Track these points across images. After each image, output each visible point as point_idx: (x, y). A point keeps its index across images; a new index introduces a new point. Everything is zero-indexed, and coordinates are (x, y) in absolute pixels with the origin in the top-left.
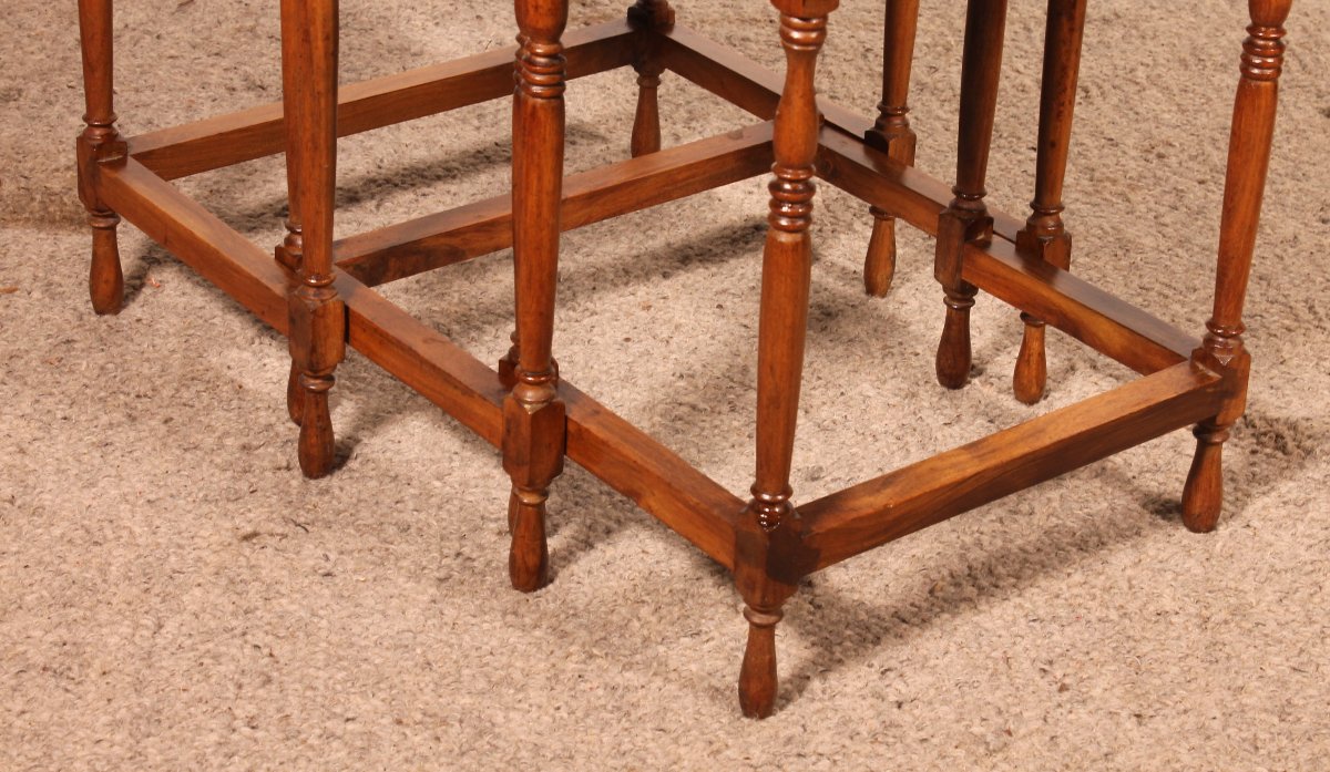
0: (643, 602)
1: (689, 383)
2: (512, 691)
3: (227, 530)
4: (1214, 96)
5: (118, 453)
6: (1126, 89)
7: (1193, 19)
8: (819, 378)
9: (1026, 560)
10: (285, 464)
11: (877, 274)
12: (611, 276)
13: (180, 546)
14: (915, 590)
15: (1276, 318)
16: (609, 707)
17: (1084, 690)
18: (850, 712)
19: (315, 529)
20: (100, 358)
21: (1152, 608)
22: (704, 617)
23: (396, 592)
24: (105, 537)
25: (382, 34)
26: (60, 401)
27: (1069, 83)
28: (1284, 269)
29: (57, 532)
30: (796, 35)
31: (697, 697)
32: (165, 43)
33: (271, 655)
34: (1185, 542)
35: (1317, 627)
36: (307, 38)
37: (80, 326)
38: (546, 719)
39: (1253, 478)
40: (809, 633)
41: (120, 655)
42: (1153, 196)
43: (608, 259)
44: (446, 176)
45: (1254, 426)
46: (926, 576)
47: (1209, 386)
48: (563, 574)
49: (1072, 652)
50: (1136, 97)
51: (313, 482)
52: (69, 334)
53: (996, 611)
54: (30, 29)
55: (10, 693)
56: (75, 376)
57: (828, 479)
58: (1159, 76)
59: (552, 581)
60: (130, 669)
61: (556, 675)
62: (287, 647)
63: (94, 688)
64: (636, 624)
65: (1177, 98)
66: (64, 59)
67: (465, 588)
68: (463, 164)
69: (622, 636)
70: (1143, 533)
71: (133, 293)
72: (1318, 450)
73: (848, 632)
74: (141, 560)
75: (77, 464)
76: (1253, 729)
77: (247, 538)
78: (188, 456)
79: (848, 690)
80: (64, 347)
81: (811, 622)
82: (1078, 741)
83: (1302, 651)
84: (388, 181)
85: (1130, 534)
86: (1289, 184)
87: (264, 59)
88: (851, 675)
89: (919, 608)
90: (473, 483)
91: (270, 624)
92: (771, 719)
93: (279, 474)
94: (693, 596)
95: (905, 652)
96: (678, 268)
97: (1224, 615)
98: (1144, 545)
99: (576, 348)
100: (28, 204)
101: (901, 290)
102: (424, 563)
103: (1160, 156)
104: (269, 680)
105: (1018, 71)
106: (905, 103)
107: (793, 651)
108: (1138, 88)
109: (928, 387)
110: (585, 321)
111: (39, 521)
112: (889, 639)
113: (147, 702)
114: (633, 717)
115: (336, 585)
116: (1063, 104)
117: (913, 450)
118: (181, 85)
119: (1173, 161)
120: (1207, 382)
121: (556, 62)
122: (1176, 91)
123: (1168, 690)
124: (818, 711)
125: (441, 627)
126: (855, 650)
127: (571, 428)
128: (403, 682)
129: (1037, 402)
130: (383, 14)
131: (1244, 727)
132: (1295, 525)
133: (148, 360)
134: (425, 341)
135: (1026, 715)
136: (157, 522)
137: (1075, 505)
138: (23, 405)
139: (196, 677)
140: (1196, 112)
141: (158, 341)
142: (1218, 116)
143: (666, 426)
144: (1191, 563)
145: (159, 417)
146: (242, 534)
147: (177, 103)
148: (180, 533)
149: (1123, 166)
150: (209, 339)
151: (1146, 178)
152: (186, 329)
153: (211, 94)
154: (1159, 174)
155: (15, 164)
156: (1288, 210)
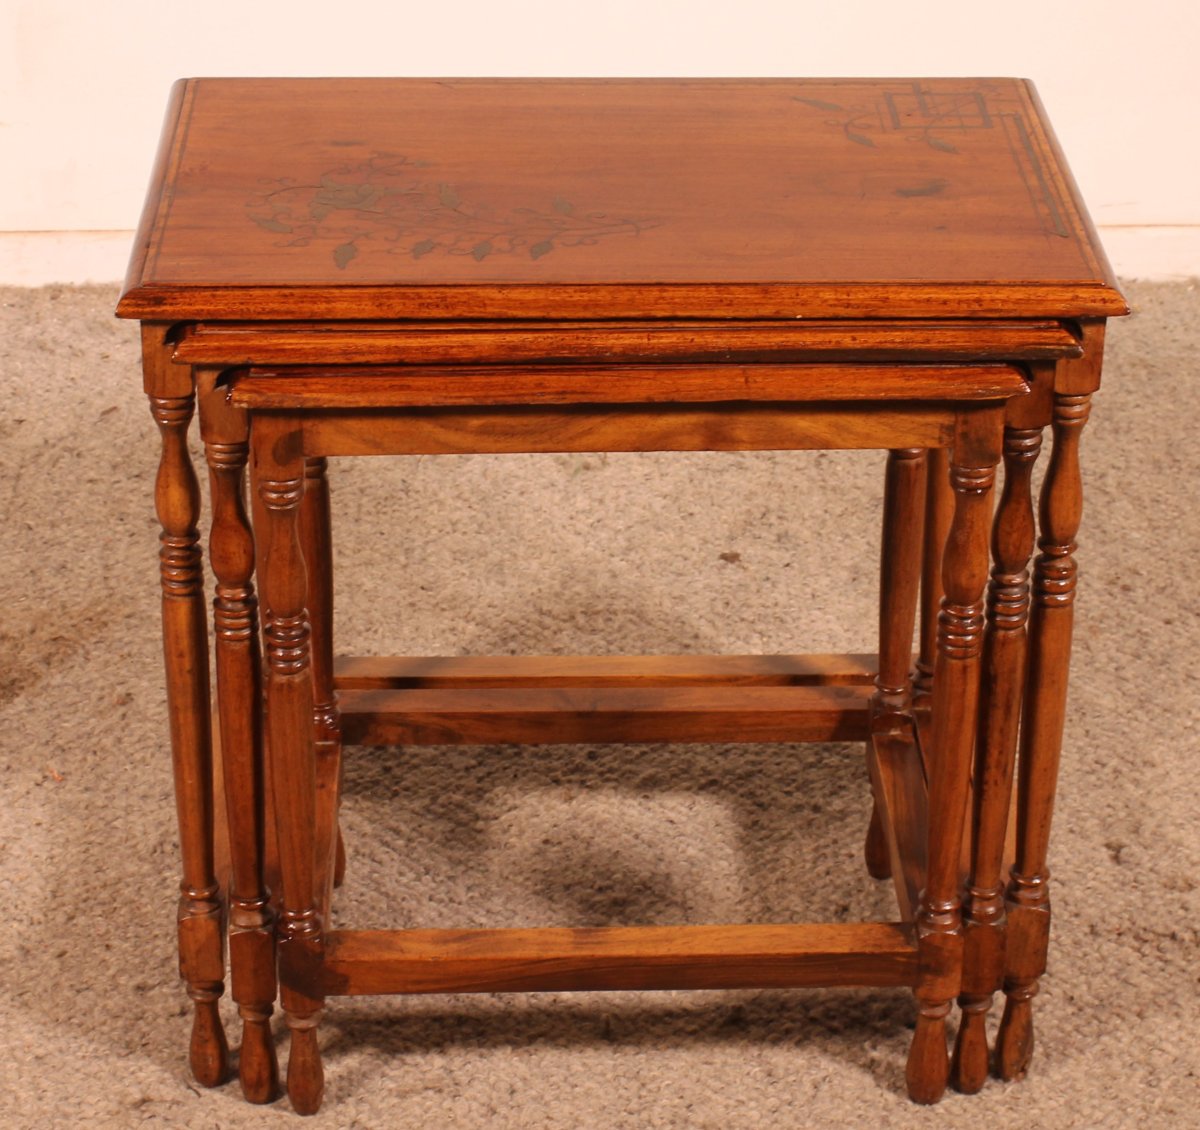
3: (116, 1094)
4: (1187, 508)
6: (1093, 501)
7: (1171, 407)
13: (66, 1116)
32: (85, 463)
42: (1113, 640)
50: (1105, 511)
58: (1130, 484)
77: (135, 1105)
78: (79, 998)
93: (172, 1020)
108: (1107, 499)
110: (503, 818)
118: (99, 517)
119: (1139, 594)
122: (1147, 502)
136: (44, 1085)
142: (1190, 534)
145: (52, 950)
146: (129, 1099)
147: (93, 540)
148: (67, 1098)
149: (1085, 602)
150: (109, 847)
151: (1108, 617)
152: (87, 834)
153: (128, 527)
154: (1123, 612)
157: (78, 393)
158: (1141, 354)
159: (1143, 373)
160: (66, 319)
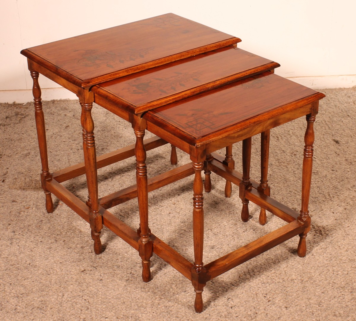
0: (173, 283)
1: (184, 224)
2: (143, 309)
3: (78, 269)
5: (53, 250)
6: (287, 137)
8: (214, 221)
9: (261, 267)
10: (91, 251)
11: (228, 192)
12: (166, 196)
13: (68, 274)
14: (236, 277)
15: (321, 198)
16: (165, 312)
17: (274, 301)
18: (220, 310)
19: (98, 268)
20: (49, 225)
21: (290, 278)
22: (187, 287)
23: (116, 284)
24: (51, 273)
25: (113, 132)
26: (40, 237)
27: (267, 154)
28: (323, 184)
29: (40, 272)
30: (196, 167)
31: (185, 308)
32: (62, 138)
33: (89, 302)
34: (298, 260)
35: (328, 281)
36: (89, 159)
37: (44, 216)
38: (151, 315)
39: (314, 242)
40: (211, 290)
41: (55, 304)
42: (293, 166)
43: (165, 191)
44: (128, 170)
45: (315, 228)
46: (238, 273)
47: (301, 226)
48: (155, 277)
49: (271, 291)
50: (290, 139)
51: (97, 255)
52: (42, 219)
53: (254, 281)
54: (32, 136)
55: (30, 314)
56: (43, 230)
57: (216, 248)
58: (295, 132)
59: (152, 279)
60: (57, 307)
61: (153, 304)
62: (92, 300)
63: (49, 312)
64: (171, 289)
67: (132, 282)
68: (131, 167)
69: (168, 293)
70: (289, 258)
71: (56, 207)
72: (329, 234)
73: (220, 289)
74: (59, 278)
75: (44, 253)
76: (312, 309)
77: (83, 271)
78: (69, 250)
79: (220, 304)
80: (40, 222)
81: (212, 287)
82: (272, 314)
83: (324, 288)
84: (114, 173)
85: (286, 259)
86: (325, 161)
88: (220, 300)
89: (237, 281)
90: (134, 254)
91: (88, 294)
92: (202, 313)
93: (90, 254)
94: (184, 281)
95: (233, 293)
96: (182, 193)
97: (307, 279)
98: (289, 262)
99: (158, 216)
100: (32, 184)
101: (234, 196)
102: (123, 276)
104: (88, 309)
107: (207, 295)
108: (290, 136)
109: (240, 222)
110: (160, 209)
111: (36, 269)
112: (230, 290)
113: (61, 315)
114: (171, 314)
115: (103, 282)
116: (266, 159)
117: (236, 239)
118: (66, 149)
120: (301, 225)
123: (293, 300)
124: (213, 310)
125: (127, 293)
126: (222, 293)
127: (154, 246)
128: (119, 307)
129: (265, 224)
130: (113, 126)
131: (310, 309)
132: (324, 254)
133: (59, 225)
134: (120, 225)
135: (260, 308)
136: (62, 268)
137: (273, 252)
138: (32, 239)
139: (72, 308)
141: (62, 220)
143: (178, 236)
144: (300, 265)
145: (62, 240)
146: (81, 270)
147: (65, 154)
148: (67, 271)
149: (286, 158)
150: (73, 218)
151: (291, 161)
152: (68, 216)
153: (73, 151)
154: (295, 160)
155: (28, 173)
156: (324, 168)
157: (60, 123)
160: (56, 107)
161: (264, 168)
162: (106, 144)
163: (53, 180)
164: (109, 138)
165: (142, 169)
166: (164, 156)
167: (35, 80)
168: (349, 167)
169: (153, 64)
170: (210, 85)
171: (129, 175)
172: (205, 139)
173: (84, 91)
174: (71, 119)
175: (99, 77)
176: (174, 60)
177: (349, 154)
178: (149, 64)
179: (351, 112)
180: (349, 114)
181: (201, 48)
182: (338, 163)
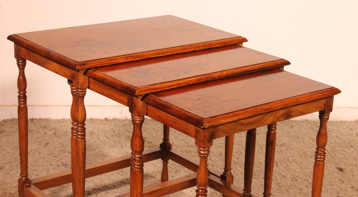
4: (309, 164)
6: (287, 163)
7: (303, 145)
25: (97, 151)
27: (272, 162)
30: (202, 152)
32: (41, 154)
36: (78, 154)
42: (295, 190)
44: (113, 188)
50: (290, 165)
54: (7, 151)
58: (295, 159)
65: (300, 165)
66: (15, 159)
68: (118, 184)
84: (98, 189)
86: (329, 187)
87: (67, 158)
103: (296, 180)
105: (259, 159)
106: (231, 168)
108: (290, 162)
116: (270, 168)
118: (45, 165)
119: (299, 181)
121: (141, 159)
122: (299, 163)
130: (98, 146)
140: (305, 168)
142: (310, 169)
147: (44, 169)
149: (287, 183)
151: (292, 186)
153: (53, 167)
154: (296, 184)
155: (2, 186)
156: (329, 193)
157: (39, 140)
158: (295, 134)
159: (296, 138)
160: (35, 125)
161: (268, 178)
162: (90, 162)
163: (32, 186)
164: (94, 157)
165: (139, 160)
166: (153, 175)
167: (22, 70)
168: (355, 194)
169: (154, 54)
170: (217, 75)
171: (115, 192)
172: (213, 120)
173: (78, 74)
174: (51, 137)
175: (95, 60)
176: (176, 52)
177: (355, 182)
178: (149, 53)
179: (354, 143)
180: (353, 145)
181: (205, 43)
182: (343, 190)
